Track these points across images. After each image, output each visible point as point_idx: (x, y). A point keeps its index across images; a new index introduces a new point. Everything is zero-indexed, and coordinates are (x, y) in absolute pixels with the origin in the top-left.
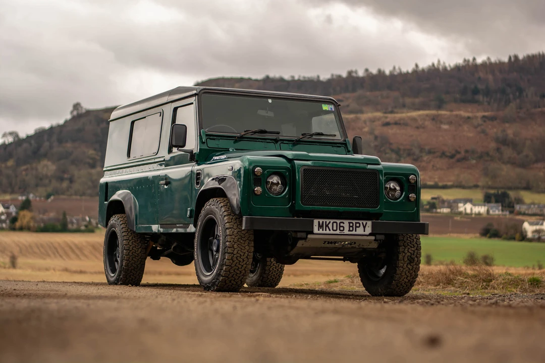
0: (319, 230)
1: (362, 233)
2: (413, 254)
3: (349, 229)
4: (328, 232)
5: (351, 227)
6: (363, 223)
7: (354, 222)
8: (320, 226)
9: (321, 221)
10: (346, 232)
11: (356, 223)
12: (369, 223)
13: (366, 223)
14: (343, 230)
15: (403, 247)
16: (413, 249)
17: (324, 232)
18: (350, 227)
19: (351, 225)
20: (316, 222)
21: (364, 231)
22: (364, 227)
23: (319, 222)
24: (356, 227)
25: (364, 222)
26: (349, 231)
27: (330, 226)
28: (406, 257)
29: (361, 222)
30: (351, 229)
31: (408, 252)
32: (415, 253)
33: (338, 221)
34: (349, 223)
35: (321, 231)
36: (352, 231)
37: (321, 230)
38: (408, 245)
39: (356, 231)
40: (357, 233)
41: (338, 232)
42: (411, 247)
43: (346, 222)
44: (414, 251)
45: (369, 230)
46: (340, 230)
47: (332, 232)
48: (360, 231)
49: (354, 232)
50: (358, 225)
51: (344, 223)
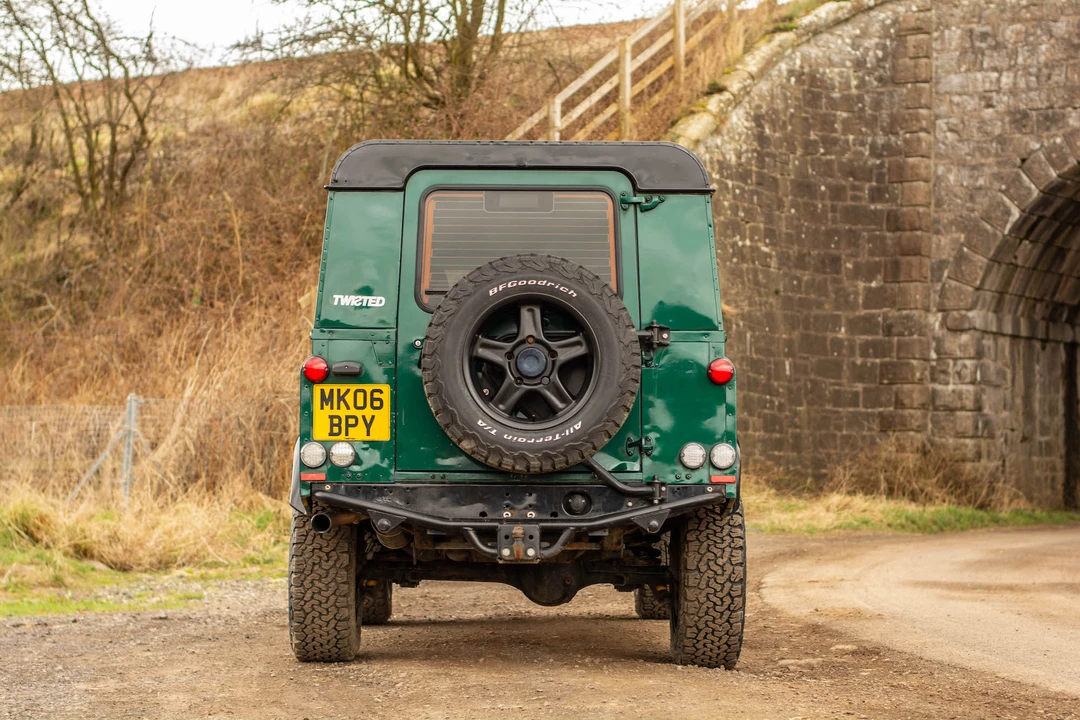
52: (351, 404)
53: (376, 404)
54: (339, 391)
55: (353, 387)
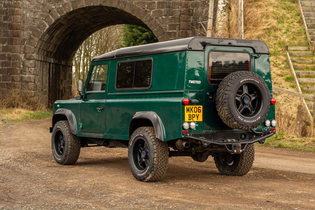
52: (194, 111)
53: (199, 111)
54: (191, 107)
55: (194, 106)
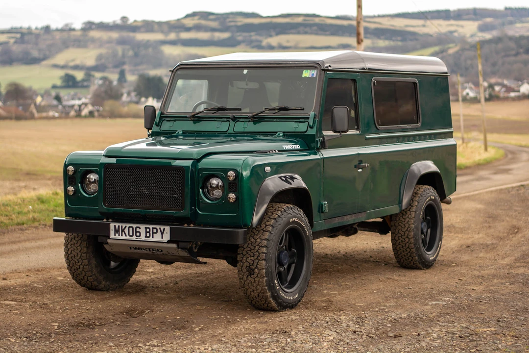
0: (115, 235)
1: (160, 239)
2: (253, 265)
3: (146, 234)
4: (124, 237)
5: (148, 232)
6: (160, 229)
7: (151, 227)
8: (117, 231)
9: (117, 225)
10: (143, 238)
11: (153, 228)
12: (167, 228)
13: (164, 229)
14: (140, 236)
15: (242, 255)
16: (252, 258)
17: (120, 237)
18: (146, 232)
19: (148, 230)
20: (112, 225)
21: (162, 238)
22: (162, 233)
23: (115, 226)
24: (153, 233)
25: (162, 227)
26: (146, 237)
27: (126, 230)
28: (244, 267)
29: (158, 227)
30: (148, 235)
31: (246, 261)
32: (255, 264)
33: (134, 226)
34: (146, 228)
35: (117, 237)
36: (149, 237)
37: (117, 235)
38: (247, 253)
39: (153, 237)
40: (155, 239)
41: (134, 238)
42: (251, 256)
43: (142, 228)
44: (254, 261)
45: (167, 237)
46: (137, 236)
47: (128, 238)
48: (157, 237)
49: (151, 239)
50: (155, 231)
51: (140, 228)
